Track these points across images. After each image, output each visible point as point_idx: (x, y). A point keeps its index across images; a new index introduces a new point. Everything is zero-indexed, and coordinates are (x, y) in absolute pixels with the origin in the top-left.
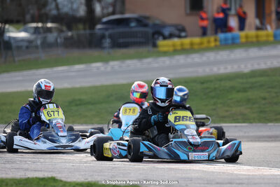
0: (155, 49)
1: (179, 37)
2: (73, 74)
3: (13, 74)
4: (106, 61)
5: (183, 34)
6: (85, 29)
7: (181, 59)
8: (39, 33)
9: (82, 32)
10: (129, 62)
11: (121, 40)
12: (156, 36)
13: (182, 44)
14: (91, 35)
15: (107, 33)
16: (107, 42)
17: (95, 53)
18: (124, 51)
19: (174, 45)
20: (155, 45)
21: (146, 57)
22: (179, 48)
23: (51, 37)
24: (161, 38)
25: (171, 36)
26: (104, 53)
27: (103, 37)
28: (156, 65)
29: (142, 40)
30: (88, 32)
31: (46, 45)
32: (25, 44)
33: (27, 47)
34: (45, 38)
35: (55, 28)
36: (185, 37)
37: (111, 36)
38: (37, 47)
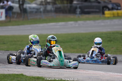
0: (103, 16)
1: (117, 9)
2: (58, 27)
3: (26, 26)
4: (76, 20)
5: (119, 8)
6: (67, 4)
7: (116, 21)
8: (43, 5)
9: (66, 5)
10: (88, 22)
11: (86, 10)
12: (105, 9)
13: (118, 14)
14: (71, 7)
15: (78, 6)
16: (78, 10)
17: (72, 16)
18: (87, 16)
19: (113, 14)
20: (103, 13)
21: (98, 19)
22: (116, 15)
23: (49, 7)
24: (107, 9)
25: (113, 9)
26: (76, 17)
27: (76, 8)
28: (103, 24)
29: (97, 10)
30: (69, 5)
31: (46, 11)
32: (35, 10)
33: (36, 12)
34: (46, 8)
35: (51, 2)
36: (120, 9)
37: (80, 8)
38: (41, 12)
